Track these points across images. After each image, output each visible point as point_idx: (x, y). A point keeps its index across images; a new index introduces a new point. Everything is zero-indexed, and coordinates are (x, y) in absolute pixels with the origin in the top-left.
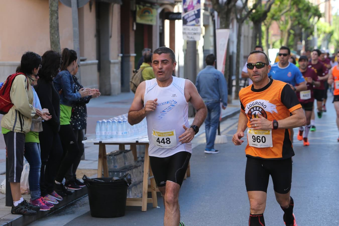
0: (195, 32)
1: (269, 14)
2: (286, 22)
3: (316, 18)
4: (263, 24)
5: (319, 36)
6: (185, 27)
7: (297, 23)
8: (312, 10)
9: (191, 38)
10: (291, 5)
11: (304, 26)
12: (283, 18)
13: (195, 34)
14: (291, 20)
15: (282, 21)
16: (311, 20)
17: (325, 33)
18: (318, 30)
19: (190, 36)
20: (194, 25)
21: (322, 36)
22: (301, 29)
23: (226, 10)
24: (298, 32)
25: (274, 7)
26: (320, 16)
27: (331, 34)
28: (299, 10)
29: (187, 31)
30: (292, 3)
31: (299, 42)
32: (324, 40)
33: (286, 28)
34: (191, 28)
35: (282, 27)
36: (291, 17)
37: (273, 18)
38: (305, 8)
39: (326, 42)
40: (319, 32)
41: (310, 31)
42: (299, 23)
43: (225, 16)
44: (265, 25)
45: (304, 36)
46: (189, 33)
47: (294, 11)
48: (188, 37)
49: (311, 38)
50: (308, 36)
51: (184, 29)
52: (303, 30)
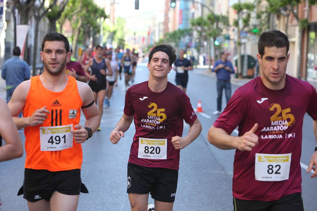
1: (63, 14)
2: (77, 21)
3: (102, 19)
4: (57, 22)
5: (104, 34)
7: (86, 22)
8: (99, 12)
10: (82, 7)
11: (92, 25)
12: (75, 17)
14: (82, 20)
15: (74, 20)
16: (98, 20)
17: (109, 31)
18: (104, 29)
21: (107, 34)
22: (89, 28)
23: (25, 8)
24: (87, 30)
25: (67, 8)
26: (105, 17)
27: (114, 33)
28: (88, 11)
30: (83, 5)
31: (88, 39)
32: (109, 37)
33: (76, 26)
35: (74, 25)
36: (81, 17)
37: (66, 16)
38: (93, 10)
39: (110, 40)
40: (105, 31)
41: (97, 29)
42: (88, 23)
43: (24, 14)
44: (59, 23)
45: (92, 33)
47: (84, 12)
49: (97, 36)
50: (95, 34)
52: (91, 28)
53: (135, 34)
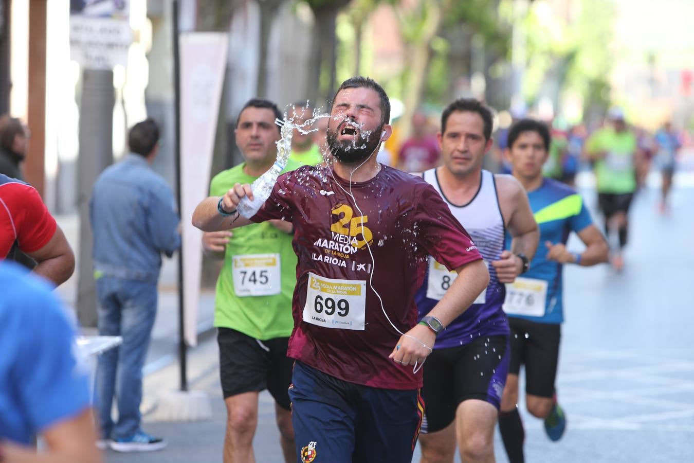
0: (112, 38)
4: (342, 19)
6: (79, 20)
9: (98, 59)
13: (111, 46)
16: (503, 9)
17: (550, 54)
19: (94, 52)
20: (106, 16)
22: (469, 38)
24: (460, 46)
29: (84, 37)
31: (462, 80)
32: (549, 75)
33: (419, 32)
34: (98, 24)
35: (408, 30)
39: (552, 86)
44: (351, 21)
46: (91, 44)
48: (87, 56)
50: (492, 61)
51: (75, 28)
52: (477, 41)
53: (651, 59)
